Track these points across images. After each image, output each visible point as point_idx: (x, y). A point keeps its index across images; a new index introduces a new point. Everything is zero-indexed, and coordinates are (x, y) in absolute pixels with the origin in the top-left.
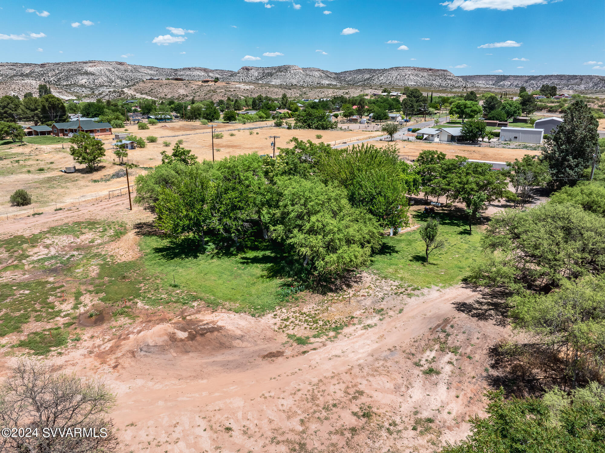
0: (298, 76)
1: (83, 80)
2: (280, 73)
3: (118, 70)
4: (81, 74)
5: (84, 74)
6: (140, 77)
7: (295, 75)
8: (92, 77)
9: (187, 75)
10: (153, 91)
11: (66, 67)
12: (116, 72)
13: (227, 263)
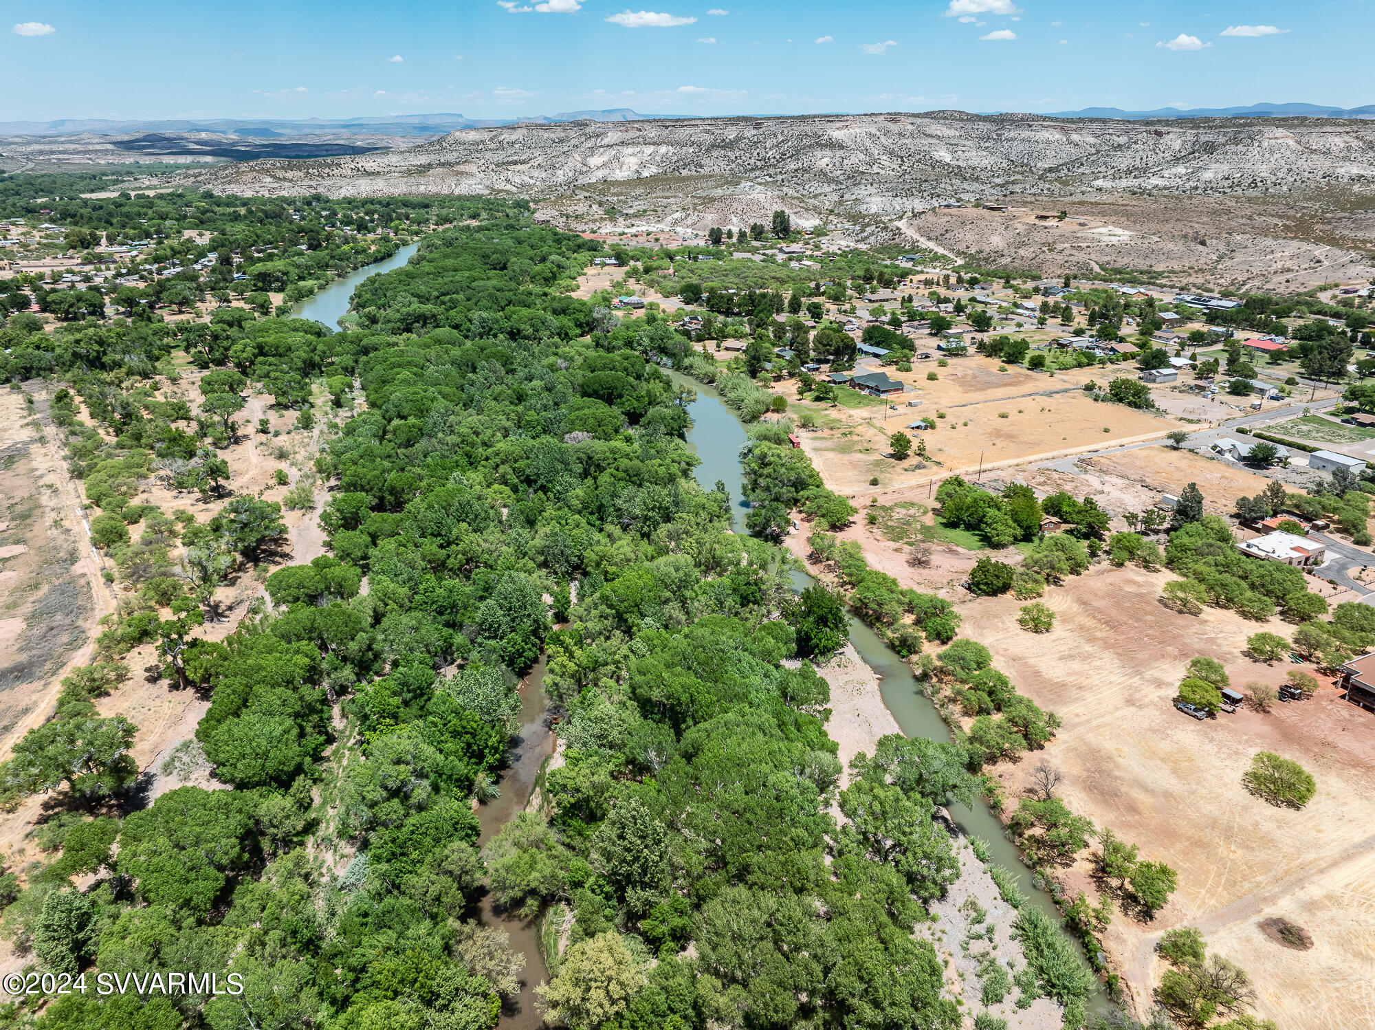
0: (1276, 156)
1: (823, 160)
2: (1233, 148)
3: (887, 133)
4: (822, 146)
5: (826, 146)
6: (926, 148)
7: (1271, 152)
8: (839, 153)
9: (1023, 140)
10: (947, 236)
11: (798, 129)
12: (883, 139)
13: (967, 533)
